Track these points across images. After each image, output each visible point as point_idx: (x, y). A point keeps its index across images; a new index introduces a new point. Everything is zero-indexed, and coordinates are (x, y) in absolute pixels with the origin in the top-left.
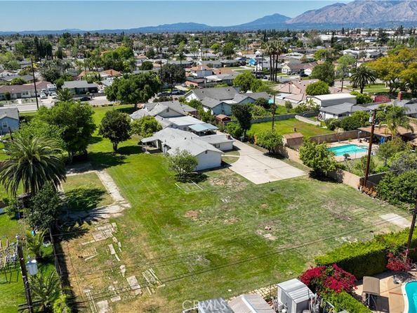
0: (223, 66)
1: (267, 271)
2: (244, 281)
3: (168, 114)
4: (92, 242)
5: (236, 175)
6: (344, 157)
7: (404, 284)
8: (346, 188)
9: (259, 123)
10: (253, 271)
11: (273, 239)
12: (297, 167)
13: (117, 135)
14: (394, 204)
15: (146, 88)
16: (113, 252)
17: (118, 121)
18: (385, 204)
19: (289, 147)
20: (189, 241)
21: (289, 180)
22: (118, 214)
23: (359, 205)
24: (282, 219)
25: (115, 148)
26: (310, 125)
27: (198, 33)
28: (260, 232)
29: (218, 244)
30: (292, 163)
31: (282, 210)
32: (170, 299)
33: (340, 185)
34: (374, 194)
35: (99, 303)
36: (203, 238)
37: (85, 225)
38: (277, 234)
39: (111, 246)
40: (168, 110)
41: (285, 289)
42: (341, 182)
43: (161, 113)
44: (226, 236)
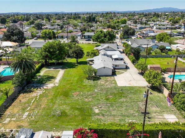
0: (167, 29)
3: (107, 49)
4: (30, 96)
5: (114, 80)
6: (179, 81)
9: (153, 58)
11: (97, 111)
13: (76, 56)
15: (108, 37)
16: (32, 102)
17: (77, 50)
20: (63, 104)
22: (50, 88)
25: (77, 61)
27: (171, 12)
28: (95, 108)
32: (30, 125)
33: (160, 95)
34: (172, 102)
35: (7, 119)
36: (69, 104)
37: (35, 89)
38: (102, 110)
39: (34, 99)
40: (108, 47)
42: (163, 93)
43: (105, 48)
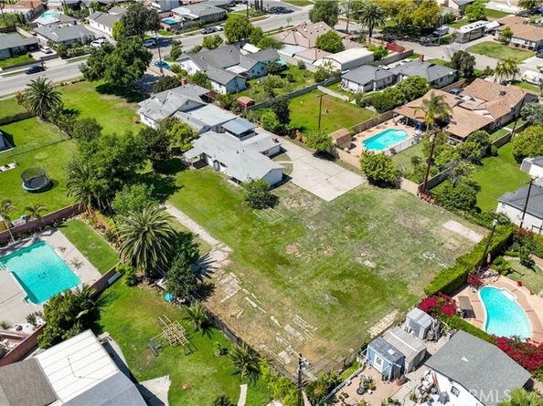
1: (383, 299)
2: (372, 312)
3: (187, 107)
4: (228, 297)
5: (303, 191)
7: (479, 292)
8: (406, 195)
10: (374, 301)
11: (372, 265)
12: (352, 170)
14: (451, 210)
16: (255, 305)
18: (443, 210)
19: (338, 147)
20: (308, 281)
21: (353, 190)
22: (227, 261)
23: (423, 213)
24: (370, 242)
26: (337, 99)
28: (359, 260)
29: (333, 279)
30: (346, 166)
31: (365, 231)
32: (328, 338)
34: (433, 201)
35: (279, 354)
36: (317, 275)
38: (373, 259)
39: (247, 298)
40: (187, 102)
41: (414, 318)
42: (399, 188)
43: (181, 107)
44: (335, 269)
